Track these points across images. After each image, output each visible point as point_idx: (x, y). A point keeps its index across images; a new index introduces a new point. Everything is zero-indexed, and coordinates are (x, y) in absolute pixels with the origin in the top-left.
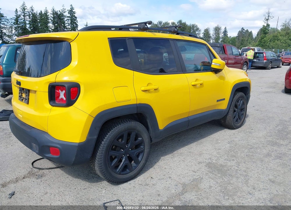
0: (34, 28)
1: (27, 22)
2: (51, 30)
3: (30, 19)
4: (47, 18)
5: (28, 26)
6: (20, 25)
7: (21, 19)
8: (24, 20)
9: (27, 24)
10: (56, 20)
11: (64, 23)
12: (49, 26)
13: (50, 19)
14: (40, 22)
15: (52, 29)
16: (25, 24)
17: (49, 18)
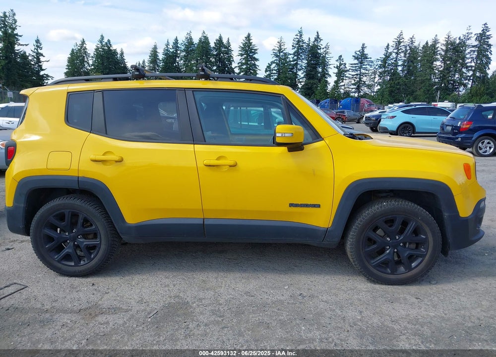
0: (409, 70)
1: (400, 63)
2: (437, 72)
3: (405, 57)
4: (435, 53)
5: (400, 68)
6: (388, 68)
7: (392, 59)
8: (395, 61)
9: (399, 66)
10: (449, 54)
11: (464, 58)
12: (435, 66)
13: (440, 54)
14: (421, 61)
15: (439, 71)
16: (397, 66)
17: (438, 52)
